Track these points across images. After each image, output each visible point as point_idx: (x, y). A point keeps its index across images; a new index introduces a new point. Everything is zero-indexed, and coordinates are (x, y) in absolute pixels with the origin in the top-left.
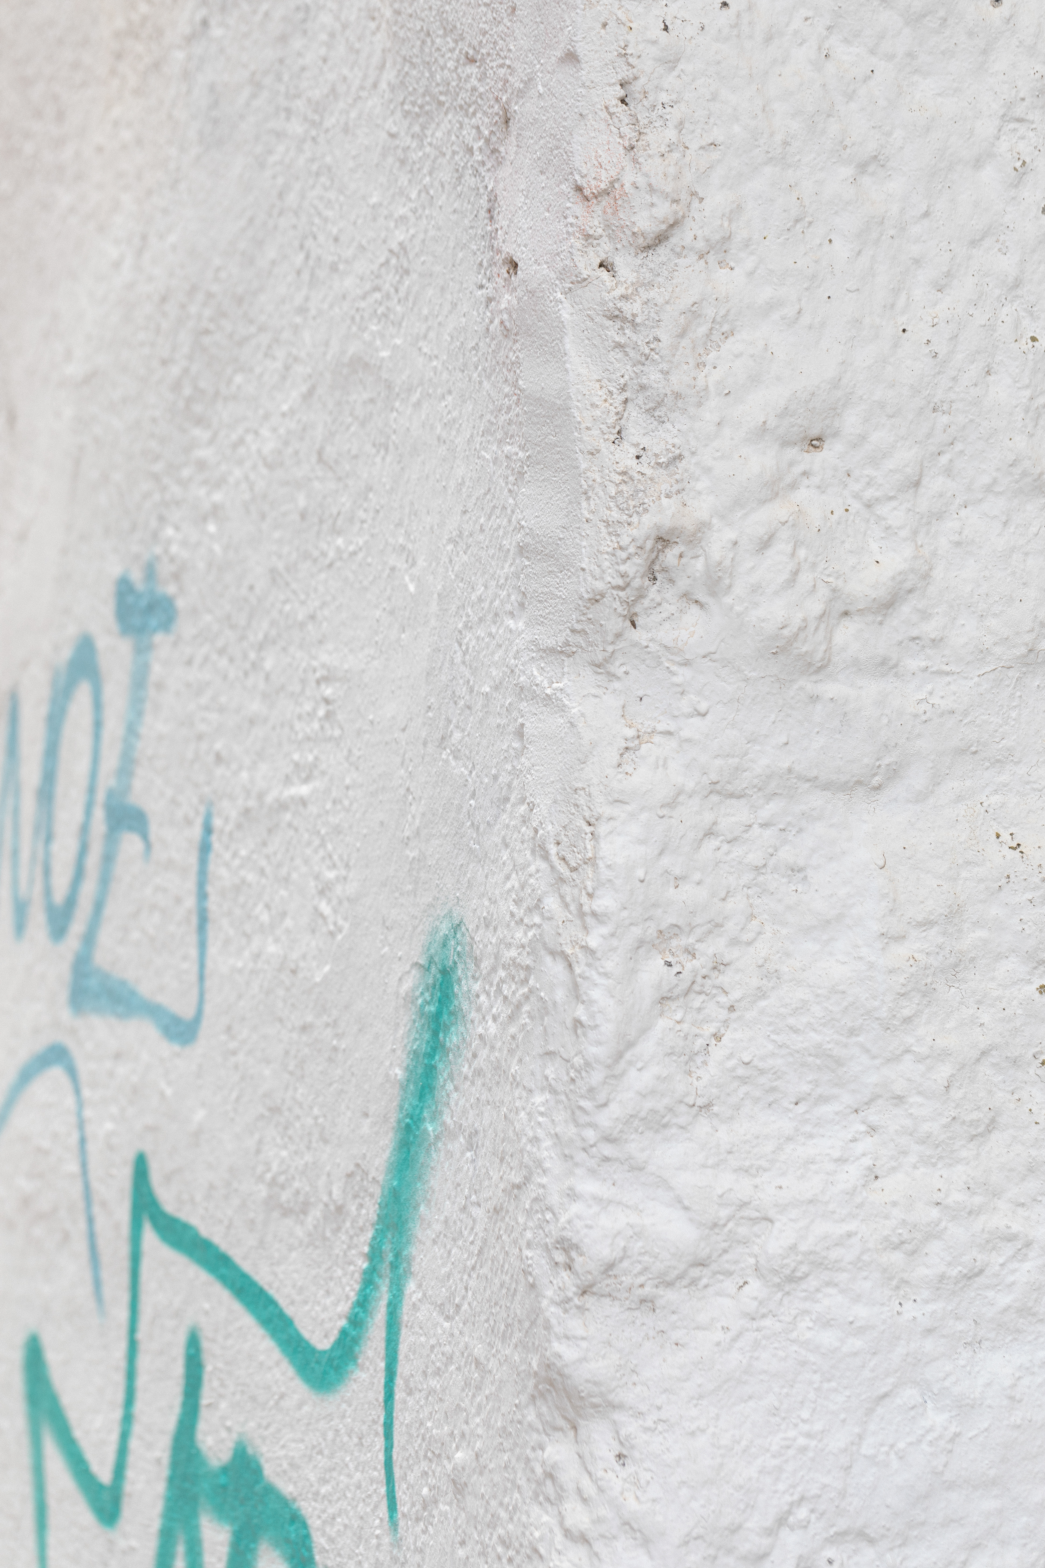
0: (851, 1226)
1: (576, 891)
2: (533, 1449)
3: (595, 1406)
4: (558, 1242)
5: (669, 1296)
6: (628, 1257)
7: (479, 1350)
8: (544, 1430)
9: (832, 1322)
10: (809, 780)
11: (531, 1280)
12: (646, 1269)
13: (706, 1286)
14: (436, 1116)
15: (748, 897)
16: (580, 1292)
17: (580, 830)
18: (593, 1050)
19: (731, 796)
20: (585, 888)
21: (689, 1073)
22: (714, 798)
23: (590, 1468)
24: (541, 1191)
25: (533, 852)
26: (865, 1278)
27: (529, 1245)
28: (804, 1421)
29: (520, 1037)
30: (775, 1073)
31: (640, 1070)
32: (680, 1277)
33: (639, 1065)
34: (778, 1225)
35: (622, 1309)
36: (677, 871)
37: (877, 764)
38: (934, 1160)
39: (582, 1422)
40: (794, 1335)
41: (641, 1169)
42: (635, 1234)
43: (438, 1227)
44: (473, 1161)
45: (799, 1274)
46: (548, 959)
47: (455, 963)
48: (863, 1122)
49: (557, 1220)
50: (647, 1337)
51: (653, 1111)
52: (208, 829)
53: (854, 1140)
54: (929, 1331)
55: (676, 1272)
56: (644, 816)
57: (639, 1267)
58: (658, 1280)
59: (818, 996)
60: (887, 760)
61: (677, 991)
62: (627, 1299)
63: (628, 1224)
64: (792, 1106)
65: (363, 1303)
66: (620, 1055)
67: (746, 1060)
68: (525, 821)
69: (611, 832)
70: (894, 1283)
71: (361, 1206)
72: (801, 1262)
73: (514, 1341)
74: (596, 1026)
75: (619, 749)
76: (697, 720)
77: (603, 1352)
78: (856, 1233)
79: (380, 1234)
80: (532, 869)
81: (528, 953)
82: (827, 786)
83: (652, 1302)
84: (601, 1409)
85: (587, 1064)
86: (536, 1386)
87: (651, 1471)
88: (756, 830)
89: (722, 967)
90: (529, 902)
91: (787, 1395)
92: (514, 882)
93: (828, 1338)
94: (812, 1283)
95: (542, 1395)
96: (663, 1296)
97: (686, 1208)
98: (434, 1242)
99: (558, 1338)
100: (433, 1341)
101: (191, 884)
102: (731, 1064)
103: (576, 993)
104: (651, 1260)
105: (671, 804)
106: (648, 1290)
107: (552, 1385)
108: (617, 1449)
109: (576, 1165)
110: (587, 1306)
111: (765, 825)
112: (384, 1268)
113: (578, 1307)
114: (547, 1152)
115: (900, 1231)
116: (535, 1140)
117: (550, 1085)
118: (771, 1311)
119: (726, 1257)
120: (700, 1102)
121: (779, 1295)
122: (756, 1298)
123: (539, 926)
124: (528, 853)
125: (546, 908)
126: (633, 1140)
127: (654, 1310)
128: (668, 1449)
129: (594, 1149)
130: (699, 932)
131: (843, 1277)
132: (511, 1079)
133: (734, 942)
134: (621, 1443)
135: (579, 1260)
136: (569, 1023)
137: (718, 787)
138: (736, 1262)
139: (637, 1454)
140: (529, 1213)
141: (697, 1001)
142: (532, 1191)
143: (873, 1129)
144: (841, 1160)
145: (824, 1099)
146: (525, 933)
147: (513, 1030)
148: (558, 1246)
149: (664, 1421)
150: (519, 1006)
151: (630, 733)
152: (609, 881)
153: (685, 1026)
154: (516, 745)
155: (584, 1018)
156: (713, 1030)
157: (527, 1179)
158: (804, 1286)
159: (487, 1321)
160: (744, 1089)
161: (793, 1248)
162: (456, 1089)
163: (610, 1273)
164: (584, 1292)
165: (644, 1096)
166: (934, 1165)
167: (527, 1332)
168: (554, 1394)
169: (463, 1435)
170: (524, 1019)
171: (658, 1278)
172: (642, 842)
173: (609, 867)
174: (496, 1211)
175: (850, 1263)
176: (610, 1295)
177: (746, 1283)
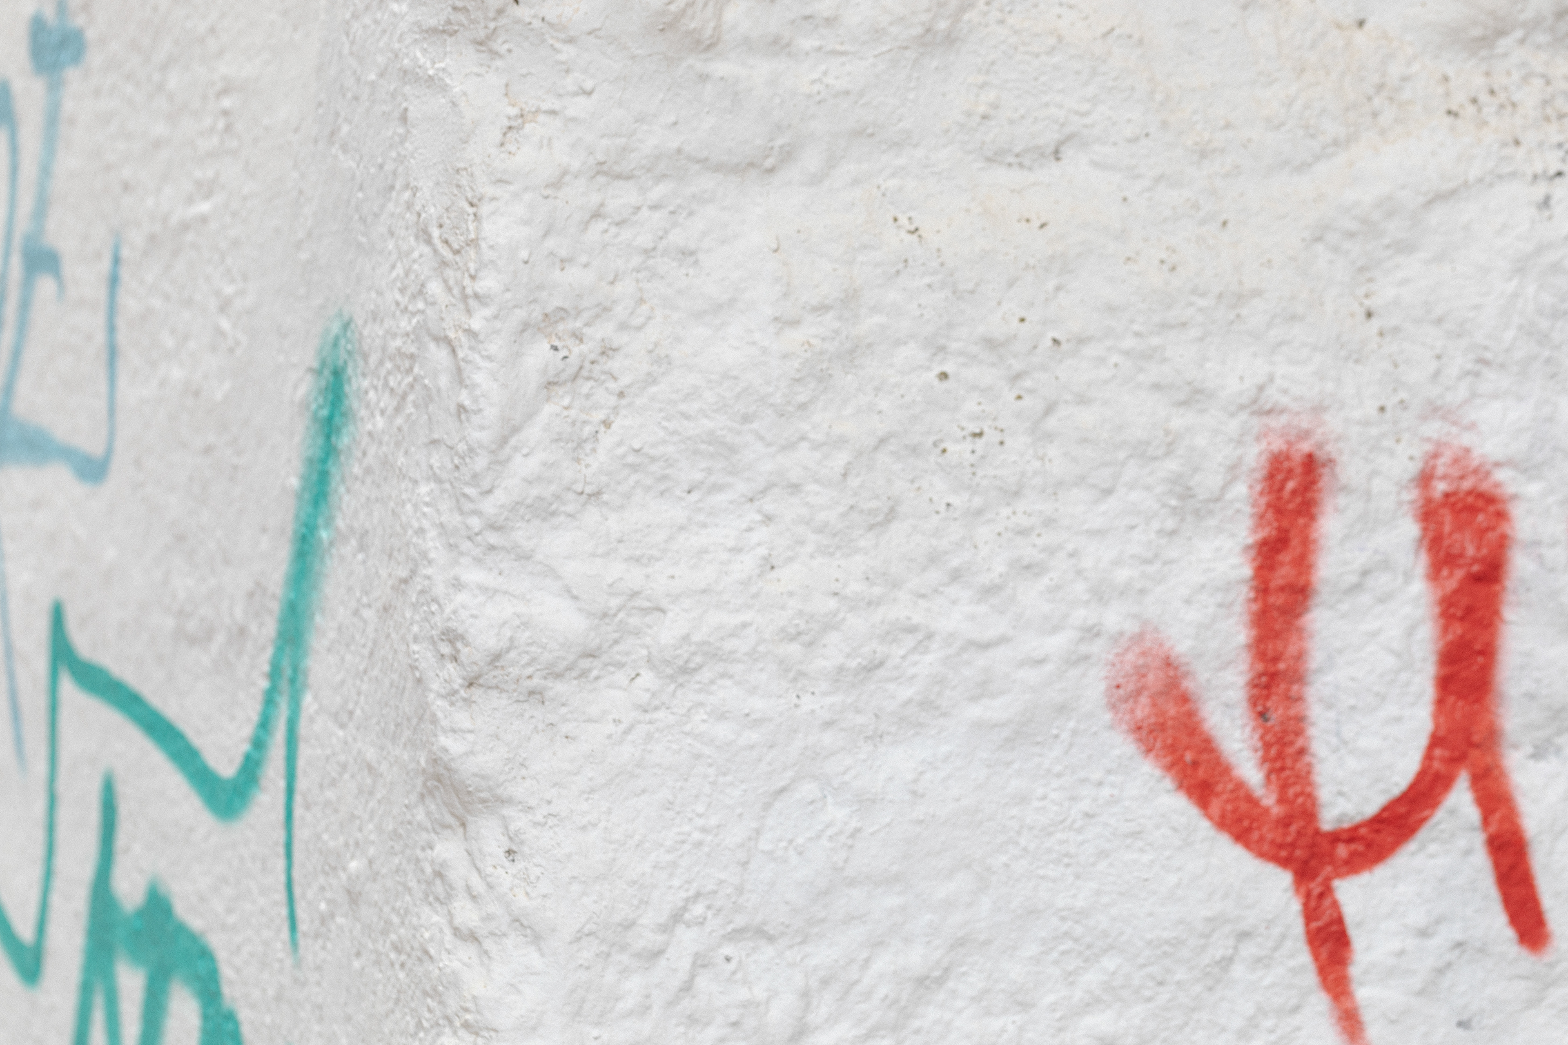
0: (747, 616)
1: (459, 274)
2: (423, 849)
3: (483, 801)
4: (443, 634)
5: (559, 688)
6: (516, 647)
7: (371, 754)
8: (434, 829)
9: (727, 715)
10: (699, 161)
11: (417, 674)
12: (533, 660)
13: (597, 678)
14: (329, 521)
15: (637, 281)
16: (466, 684)
17: (463, 212)
18: (477, 436)
19: (619, 177)
20: (468, 270)
21: (578, 460)
22: (601, 179)
23: (480, 864)
24: (427, 582)
25: (417, 238)
26: (761, 670)
27: (416, 639)
28: (699, 816)
29: (406, 428)
30: (666, 461)
31: (526, 456)
32: (570, 668)
33: (525, 451)
34: (670, 615)
35: (510, 701)
36: (563, 253)
37: (770, 144)
38: (831, 550)
39: (470, 818)
40: (688, 728)
41: (528, 558)
42: (522, 623)
43: (332, 635)
44: (364, 562)
45: (692, 665)
46: (432, 346)
47: (346, 363)
48: (759, 511)
49: (443, 611)
50: (536, 730)
51: (540, 498)
52: (117, 260)
53: (749, 529)
54: (828, 725)
55: (565, 663)
56: (528, 196)
57: (526, 658)
58: (547, 671)
59: (709, 381)
60: (780, 142)
61: (564, 376)
62: (515, 691)
63: (515, 614)
64: (684, 495)
65: (265, 724)
66: (504, 441)
67: (637, 446)
68: (409, 206)
69: (494, 213)
70: (791, 675)
71: (261, 625)
72: (694, 653)
73: (403, 740)
74: (480, 411)
75: (502, 128)
76: (582, 100)
77: (490, 746)
78: (751, 624)
79: (279, 650)
80: (416, 254)
81: (413, 341)
82: (718, 168)
83: (541, 693)
84: (489, 804)
85: (471, 450)
86: (424, 784)
87: (541, 866)
88: (645, 213)
89: (610, 353)
90: (413, 288)
91: (682, 789)
92: (399, 270)
93: (723, 731)
94: (706, 675)
95: (430, 792)
96: (552, 688)
97: (575, 598)
98: (329, 650)
99: (445, 732)
100: (328, 752)
101: (100, 320)
102: (620, 451)
103: (460, 378)
104: (539, 651)
105: (556, 184)
106: (536, 682)
107: (439, 781)
108: (506, 845)
109: (462, 554)
110: (474, 698)
111: (655, 207)
112: (284, 685)
113: (465, 700)
114: (433, 543)
115: (797, 622)
116: (421, 531)
117: (435, 474)
118: (664, 703)
119: (617, 648)
120: (589, 489)
121: (672, 687)
122: (648, 690)
123: (422, 312)
124: (412, 239)
125: (430, 292)
126: (520, 528)
127: (543, 703)
128: (558, 844)
129: (479, 538)
130: (586, 315)
131: (737, 669)
132: (397, 472)
133: (623, 327)
134: (510, 838)
135: (464, 650)
136: (453, 408)
137: (605, 168)
138: (627, 654)
139: (526, 849)
140: (415, 606)
141: (586, 387)
142: (419, 583)
143: (768, 519)
144: (736, 550)
145: (717, 488)
146: (410, 321)
147: (399, 421)
148: (444, 637)
149: (554, 816)
150: (404, 397)
151: (513, 111)
152: (492, 262)
153: (573, 413)
154: (401, 130)
155: (467, 403)
156: (602, 417)
157: (413, 572)
158: (698, 677)
159: (378, 723)
160: (634, 477)
161: (686, 638)
162: (348, 491)
163: (497, 664)
164: (471, 685)
165: (530, 483)
166: (832, 555)
167: (415, 729)
168: (442, 790)
169: (357, 844)
170: (410, 409)
171: (546, 669)
172: (526, 222)
173: (491, 247)
174: (386, 609)
175: (746, 654)
176: (497, 687)
177: (638, 675)
